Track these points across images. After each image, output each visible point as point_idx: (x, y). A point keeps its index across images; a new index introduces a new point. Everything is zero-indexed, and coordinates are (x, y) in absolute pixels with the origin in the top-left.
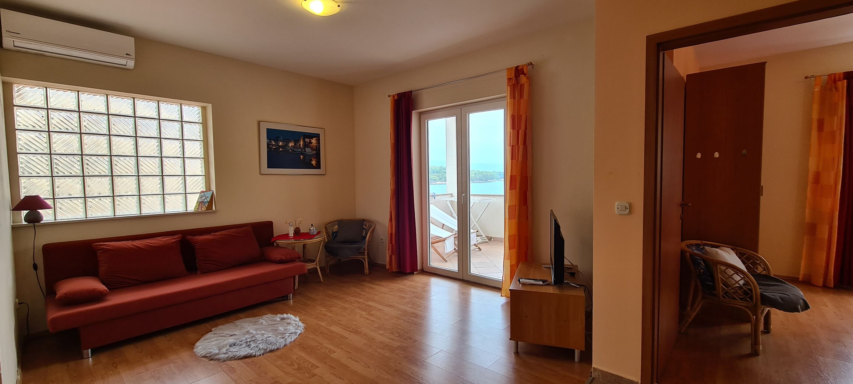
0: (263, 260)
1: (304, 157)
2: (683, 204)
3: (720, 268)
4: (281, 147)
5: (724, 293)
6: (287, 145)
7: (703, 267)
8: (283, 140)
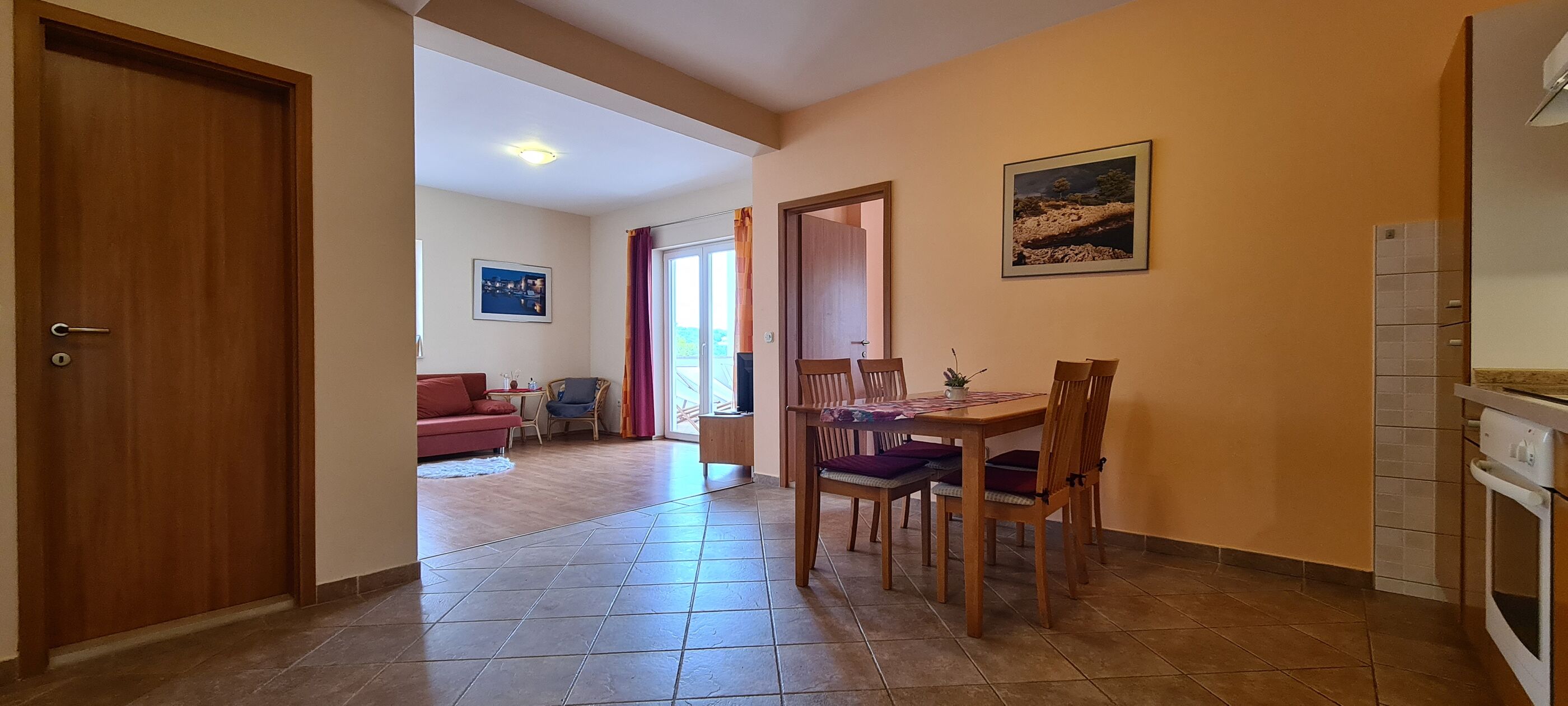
0: (473, 411)
1: (526, 301)
4: (498, 288)
6: (505, 286)
8: (501, 280)
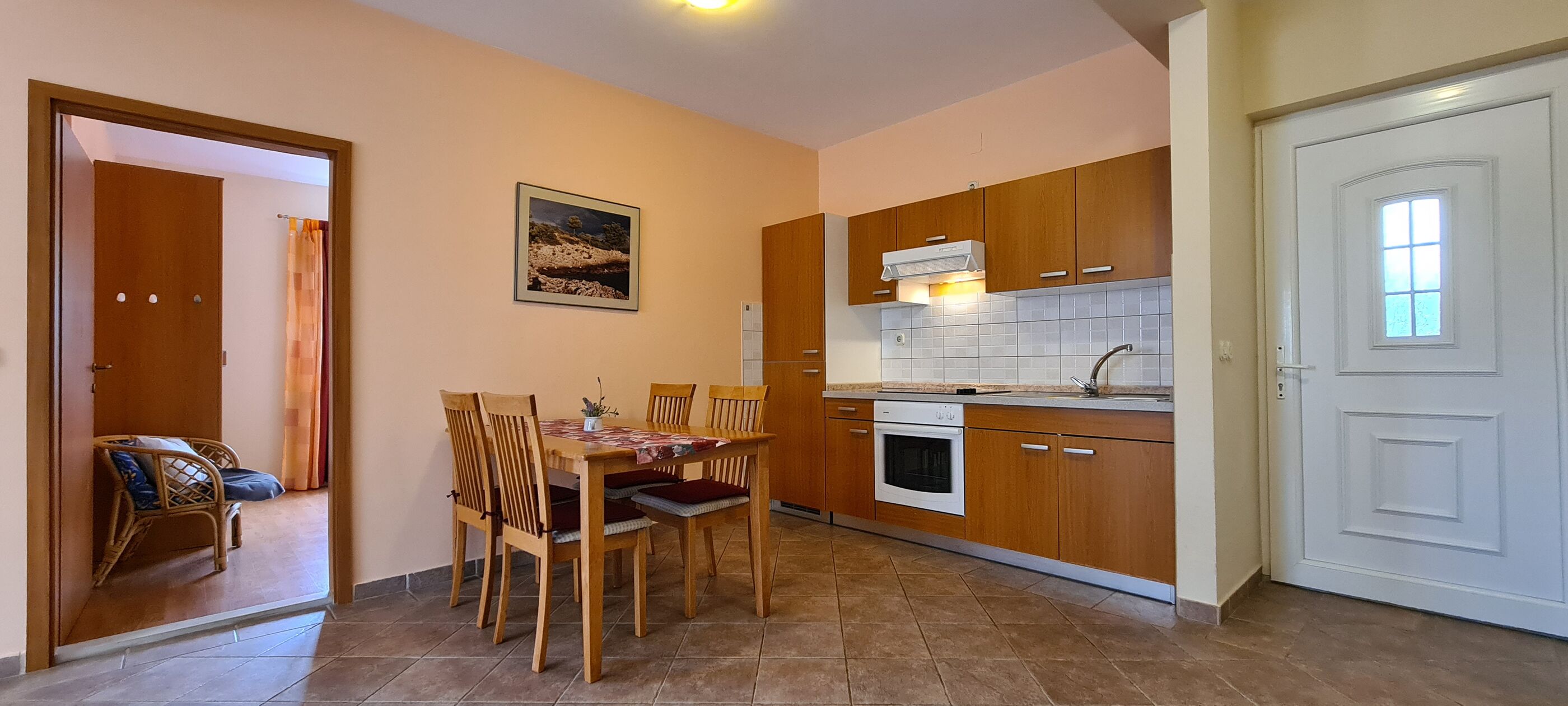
2: (96, 367)
3: (164, 461)
5: (173, 499)
7: (136, 469)
